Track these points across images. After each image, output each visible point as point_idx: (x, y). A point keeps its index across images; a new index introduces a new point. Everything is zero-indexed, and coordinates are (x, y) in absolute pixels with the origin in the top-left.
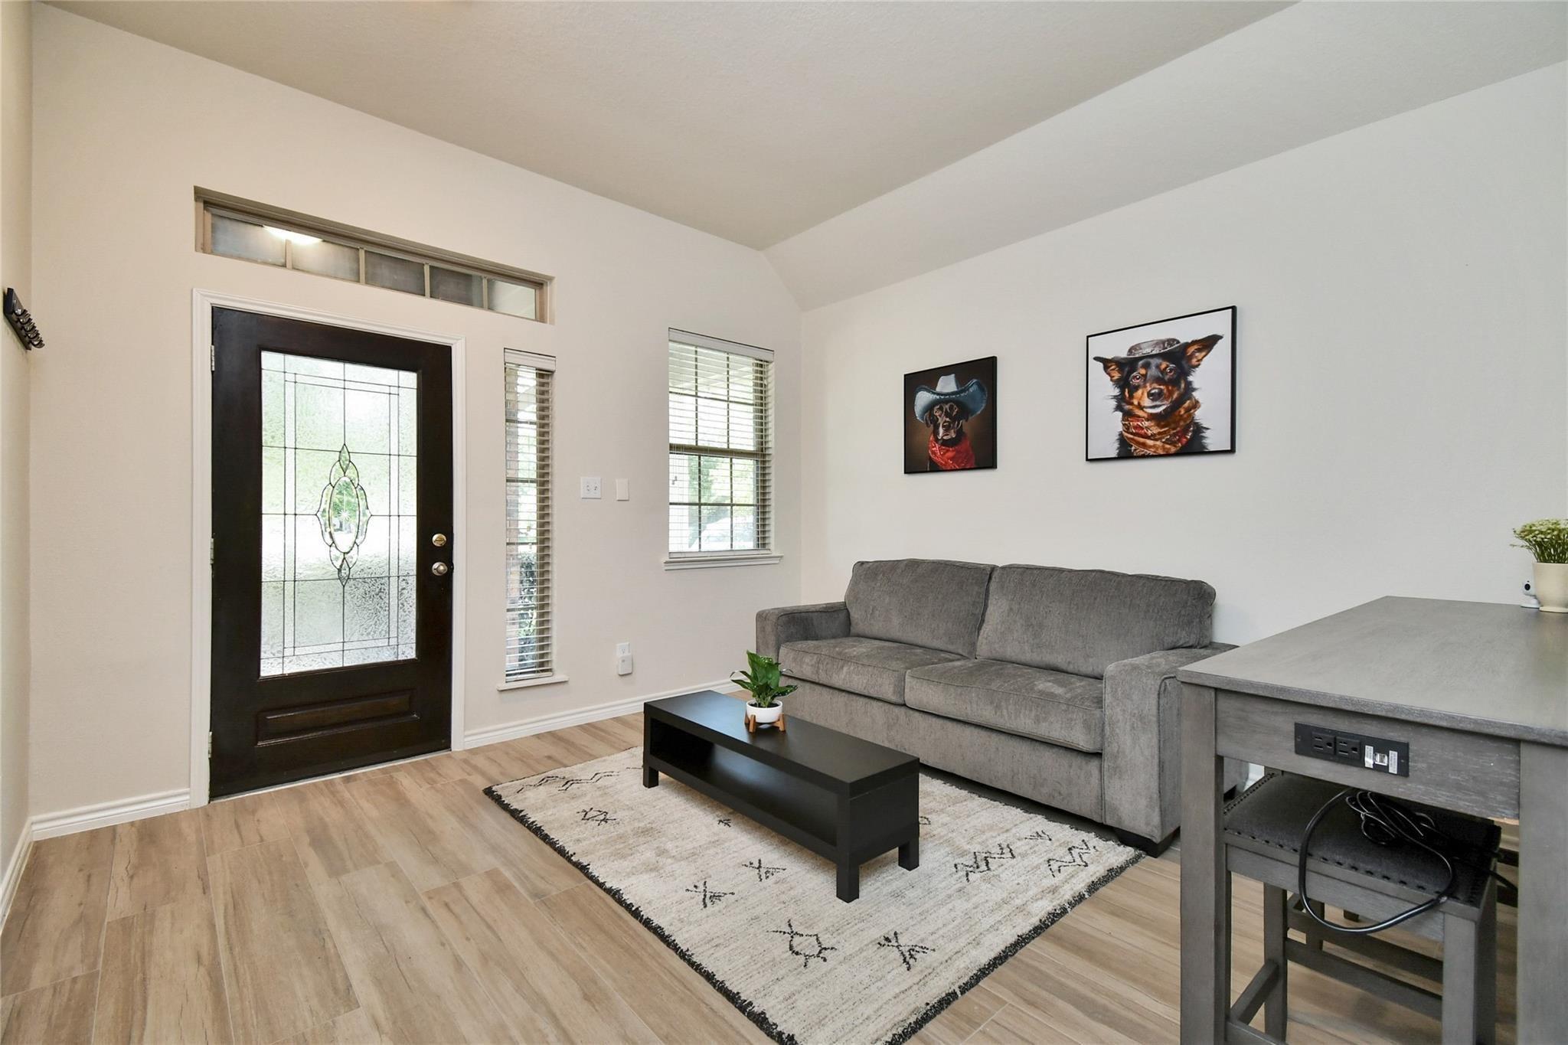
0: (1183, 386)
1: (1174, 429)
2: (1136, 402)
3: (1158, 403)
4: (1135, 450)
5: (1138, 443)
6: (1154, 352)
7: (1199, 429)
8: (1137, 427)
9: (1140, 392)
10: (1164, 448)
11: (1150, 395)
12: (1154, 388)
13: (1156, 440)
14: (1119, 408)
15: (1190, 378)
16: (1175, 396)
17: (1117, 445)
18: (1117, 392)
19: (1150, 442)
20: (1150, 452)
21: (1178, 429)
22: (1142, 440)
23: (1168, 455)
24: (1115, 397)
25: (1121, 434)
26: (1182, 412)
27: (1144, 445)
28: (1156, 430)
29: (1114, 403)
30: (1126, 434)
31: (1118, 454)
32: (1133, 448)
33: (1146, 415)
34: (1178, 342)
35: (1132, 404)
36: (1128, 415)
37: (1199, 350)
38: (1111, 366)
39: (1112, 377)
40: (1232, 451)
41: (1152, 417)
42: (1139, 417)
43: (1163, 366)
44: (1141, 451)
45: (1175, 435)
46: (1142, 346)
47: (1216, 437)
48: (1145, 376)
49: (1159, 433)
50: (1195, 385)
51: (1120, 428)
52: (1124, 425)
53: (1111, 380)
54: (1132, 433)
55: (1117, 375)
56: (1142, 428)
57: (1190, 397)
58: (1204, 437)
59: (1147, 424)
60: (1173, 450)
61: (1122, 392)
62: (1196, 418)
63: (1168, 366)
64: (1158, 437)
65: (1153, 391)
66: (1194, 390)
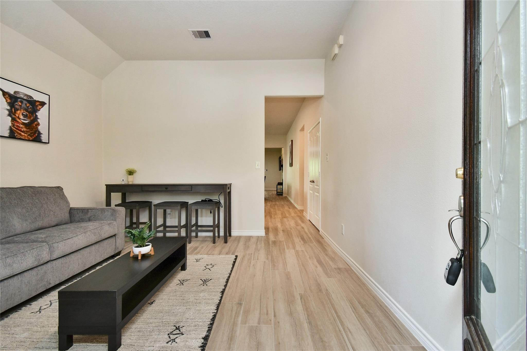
0: (34, 115)
1: (31, 131)
2: (17, 116)
3: (25, 119)
4: (17, 135)
5: (18, 133)
6: (24, 98)
7: (40, 134)
8: (17, 126)
9: (19, 112)
10: (28, 138)
11: (23, 114)
12: (25, 113)
13: (25, 133)
14: (9, 115)
15: (37, 114)
16: (32, 118)
17: (8, 131)
18: (9, 108)
19: (23, 134)
20: (23, 137)
21: (33, 131)
22: (20, 132)
23: (29, 140)
24: (8, 110)
25: (10, 127)
26: (34, 125)
27: (20, 134)
28: (25, 130)
29: (7, 112)
30: (13, 128)
31: (9, 135)
32: (16, 134)
33: (21, 122)
34: (33, 99)
35: (15, 115)
36: (13, 120)
37: (40, 105)
38: (6, 95)
39: (6, 100)
40: (49, 143)
41: (23, 124)
42: (18, 122)
43: (28, 105)
44: (19, 136)
45: (31, 133)
46: (20, 93)
47: (44, 138)
48: (21, 106)
49: (26, 131)
50: (39, 117)
51: (10, 125)
52: (12, 123)
53: (6, 101)
54: (15, 128)
55: (9, 101)
56: (19, 127)
57: (37, 121)
58: (41, 137)
59: (21, 126)
60: (31, 139)
61: (11, 109)
62: (39, 129)
63: (29, 106)
64: (26, 132)
65: (24, 114)
66: (38, 118)
